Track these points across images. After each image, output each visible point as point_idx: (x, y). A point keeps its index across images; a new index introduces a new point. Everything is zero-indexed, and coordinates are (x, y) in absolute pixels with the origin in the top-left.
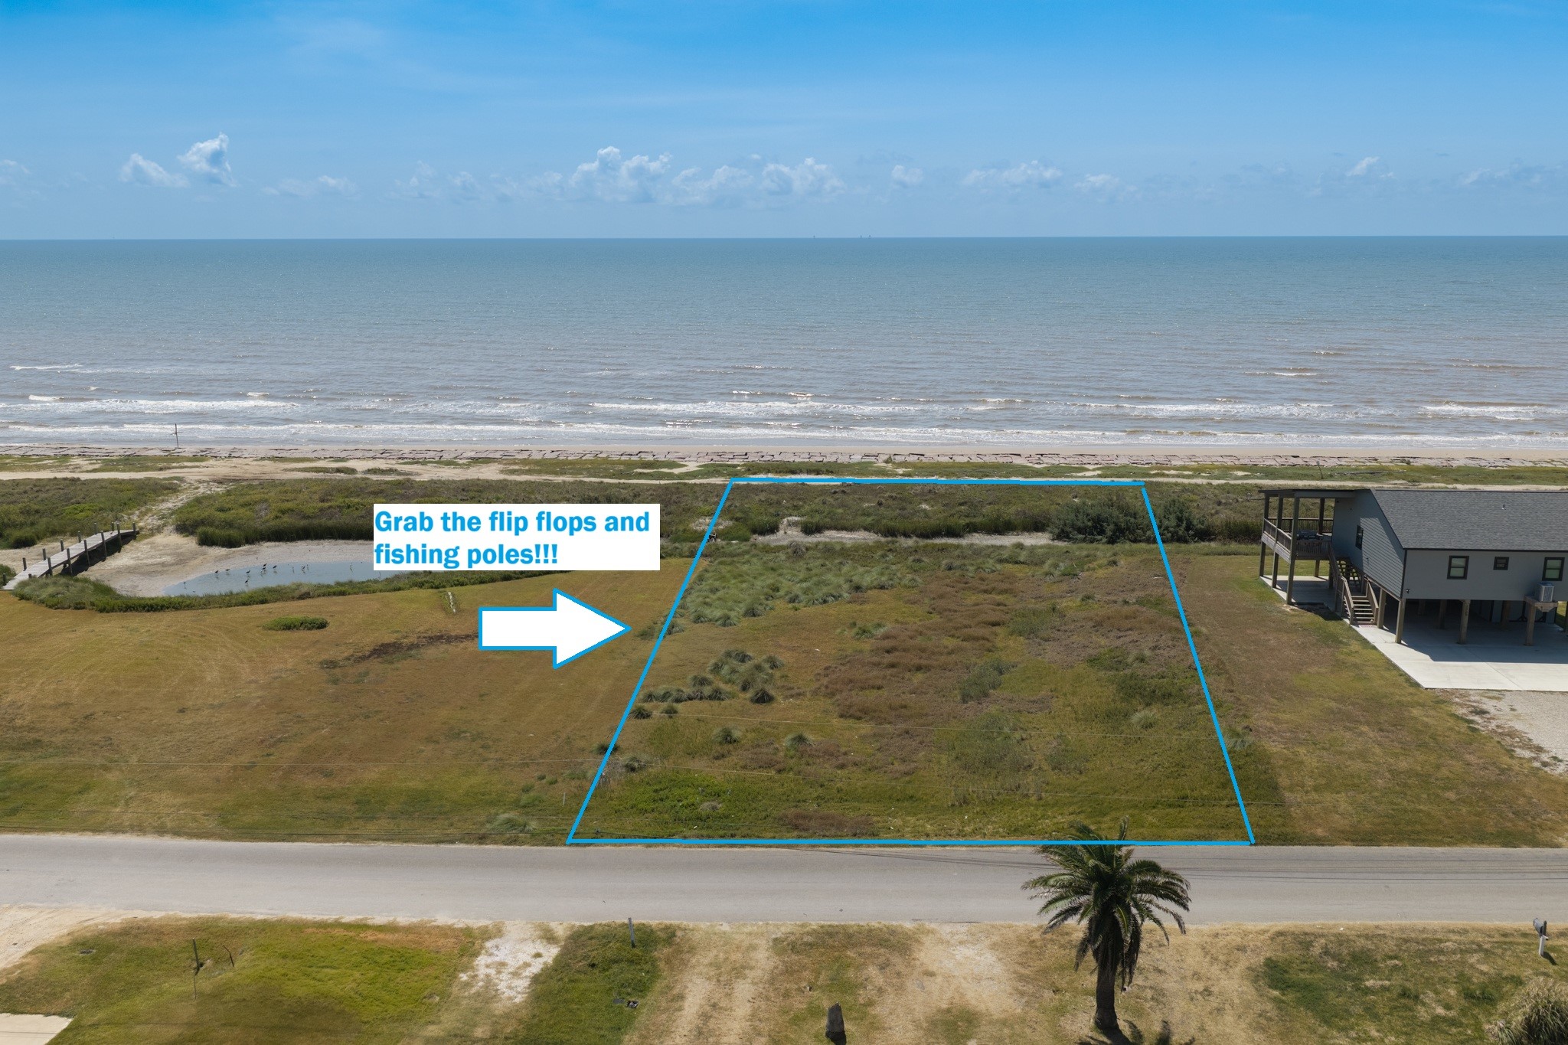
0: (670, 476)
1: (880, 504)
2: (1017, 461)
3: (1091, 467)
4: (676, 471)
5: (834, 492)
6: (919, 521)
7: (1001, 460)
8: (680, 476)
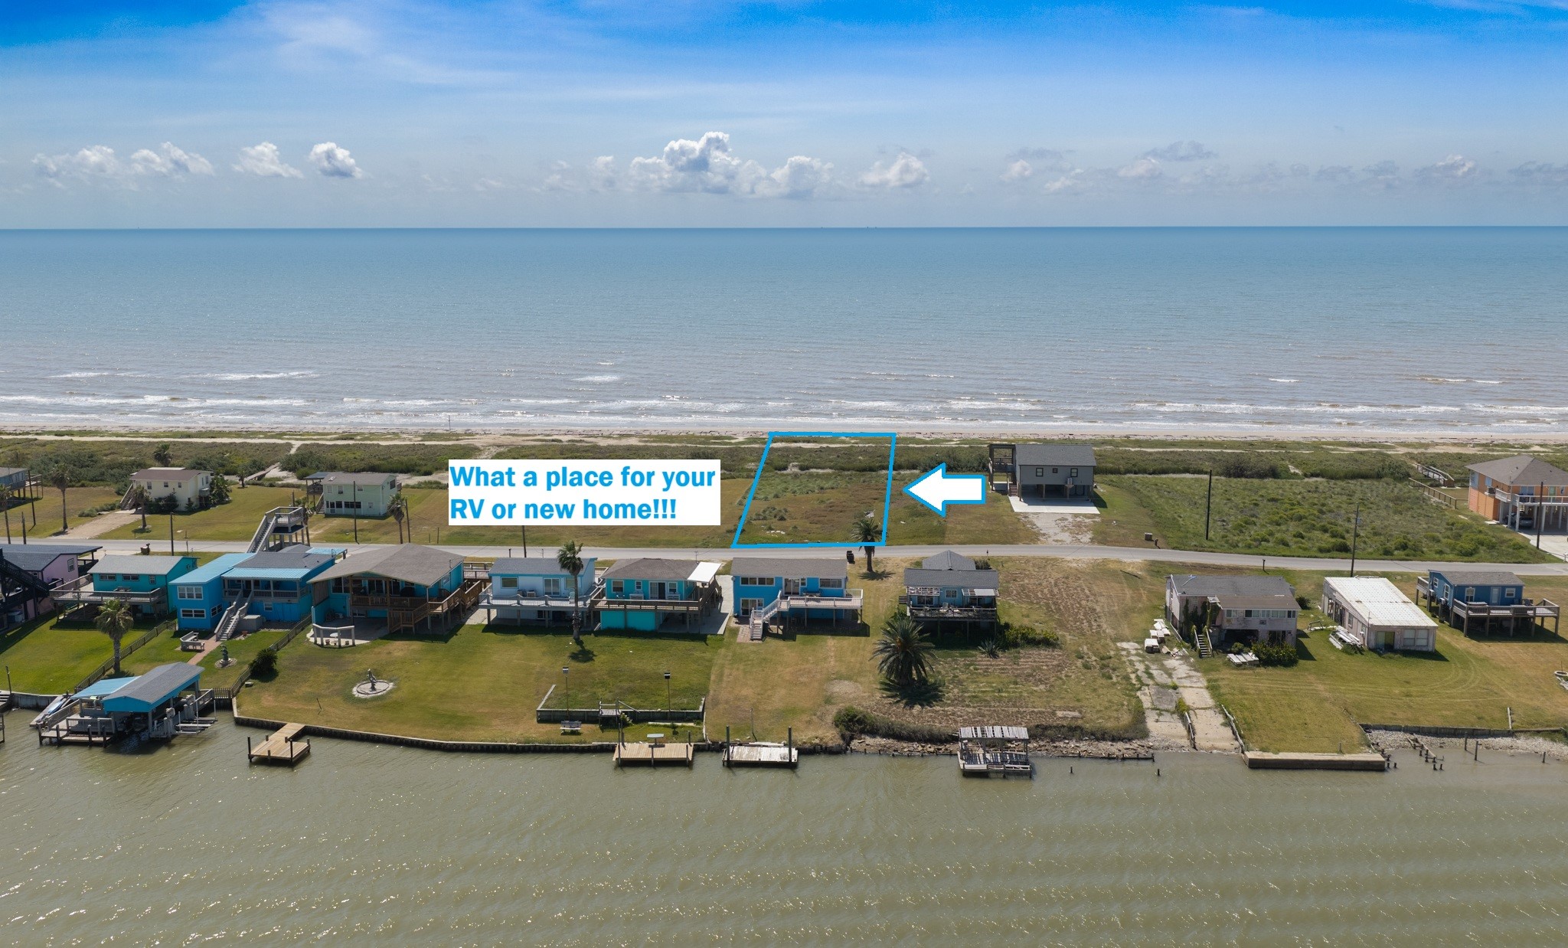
0: (730, 444)
1: (838, 456)
2: (918, 436)
3: (955, 440)
4: (733, 441)
5: (816, 451)
6: (857, 464)
7: (909, 436)
8: (735, 444)
